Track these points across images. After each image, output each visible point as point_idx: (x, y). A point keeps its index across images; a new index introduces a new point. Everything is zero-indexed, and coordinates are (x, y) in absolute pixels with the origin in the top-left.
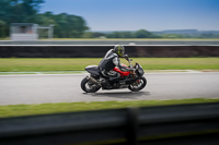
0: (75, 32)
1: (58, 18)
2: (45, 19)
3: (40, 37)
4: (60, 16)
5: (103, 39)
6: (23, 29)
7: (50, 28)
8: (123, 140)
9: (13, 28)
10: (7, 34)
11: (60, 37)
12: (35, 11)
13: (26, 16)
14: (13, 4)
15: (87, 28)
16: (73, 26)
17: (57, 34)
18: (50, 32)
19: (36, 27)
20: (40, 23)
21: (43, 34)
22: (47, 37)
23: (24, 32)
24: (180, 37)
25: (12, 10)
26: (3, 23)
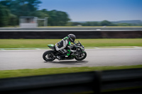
0: (62, 22)
1: (50, 13)
2: (42, 14)
3: (39, 25)
4: (52, 11)
5: (80, 26)
6: (28, 20)
7: (45, 20)
9: (22, 20)
10: (18, 23)
11: (52, 25)
12: (36, 9)
14: (21, 4)
15: (69, 20)
16: (60, 18)
17: (50, 23)
18: (45, 22)
19: (36, 19)
20: (39, 17)
21: (40, 24)
22: (43, 25)
23: (28, 22)
24: (130, 25)
26: (15, 16)
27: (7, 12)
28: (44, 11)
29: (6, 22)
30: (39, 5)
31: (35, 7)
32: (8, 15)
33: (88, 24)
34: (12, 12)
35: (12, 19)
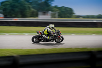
0: (68, 15)
1: (60, 8)
2: (55, 9)
3: (52, 17)
4: (61, 7)
6: (44, 13)
7: (57, 13)
8: (89, 66)
9: (40, 13)
10: (37, 16)
11: (61, 17)
12: (50, 5)
13: (45, 7)
14: (40, 2)
15: (74, 13)
16: (67, 12)
17: (60, 16)
18: (57, 15)
19: (50, 12)
20: (52, 11)
22: (55, 17)
23: (44, 15)
25: (39, 5)
26: (35, 10)
27: (29, 7)
28: (56, 7)
29: (28, 14)
30: (53, 2)
31: (49, 4)
32: (30, 10)
33: (88, 17)
34: (33, 7)
35: (33, 12)
